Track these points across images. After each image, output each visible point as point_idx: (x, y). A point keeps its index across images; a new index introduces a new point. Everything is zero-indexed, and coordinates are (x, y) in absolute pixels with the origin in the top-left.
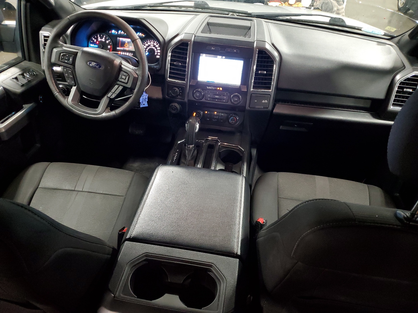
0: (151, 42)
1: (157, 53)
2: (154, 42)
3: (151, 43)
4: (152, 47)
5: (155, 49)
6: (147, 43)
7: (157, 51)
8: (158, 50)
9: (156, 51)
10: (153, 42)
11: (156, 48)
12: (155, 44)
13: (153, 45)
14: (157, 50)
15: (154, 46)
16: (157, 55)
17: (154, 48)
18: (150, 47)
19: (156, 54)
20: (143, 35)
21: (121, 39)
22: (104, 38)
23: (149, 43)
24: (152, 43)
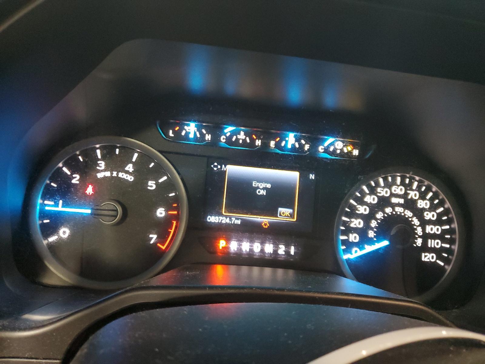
0: (394, 183)
1: (426, 237)
2: (408, 187)
3: (394, 188)
4: (399, 210)
5: (416, 221)
6: (373, 191)
7: (424, 230)
8: (430, 222)
9: (419, 231)
10: (403, 183)
11: (419, 213)
12: (413, 195)
13: (402, 201)
14: (424, 223)
15: (410, 204)
16: (425, 248)
17: (409, 214)
18: (388, 210)
19: (419, 242)
20: (350, 148)
21: (232, 169)
22: (130, 168)
23: (383, 192)
24: (399, 190)
